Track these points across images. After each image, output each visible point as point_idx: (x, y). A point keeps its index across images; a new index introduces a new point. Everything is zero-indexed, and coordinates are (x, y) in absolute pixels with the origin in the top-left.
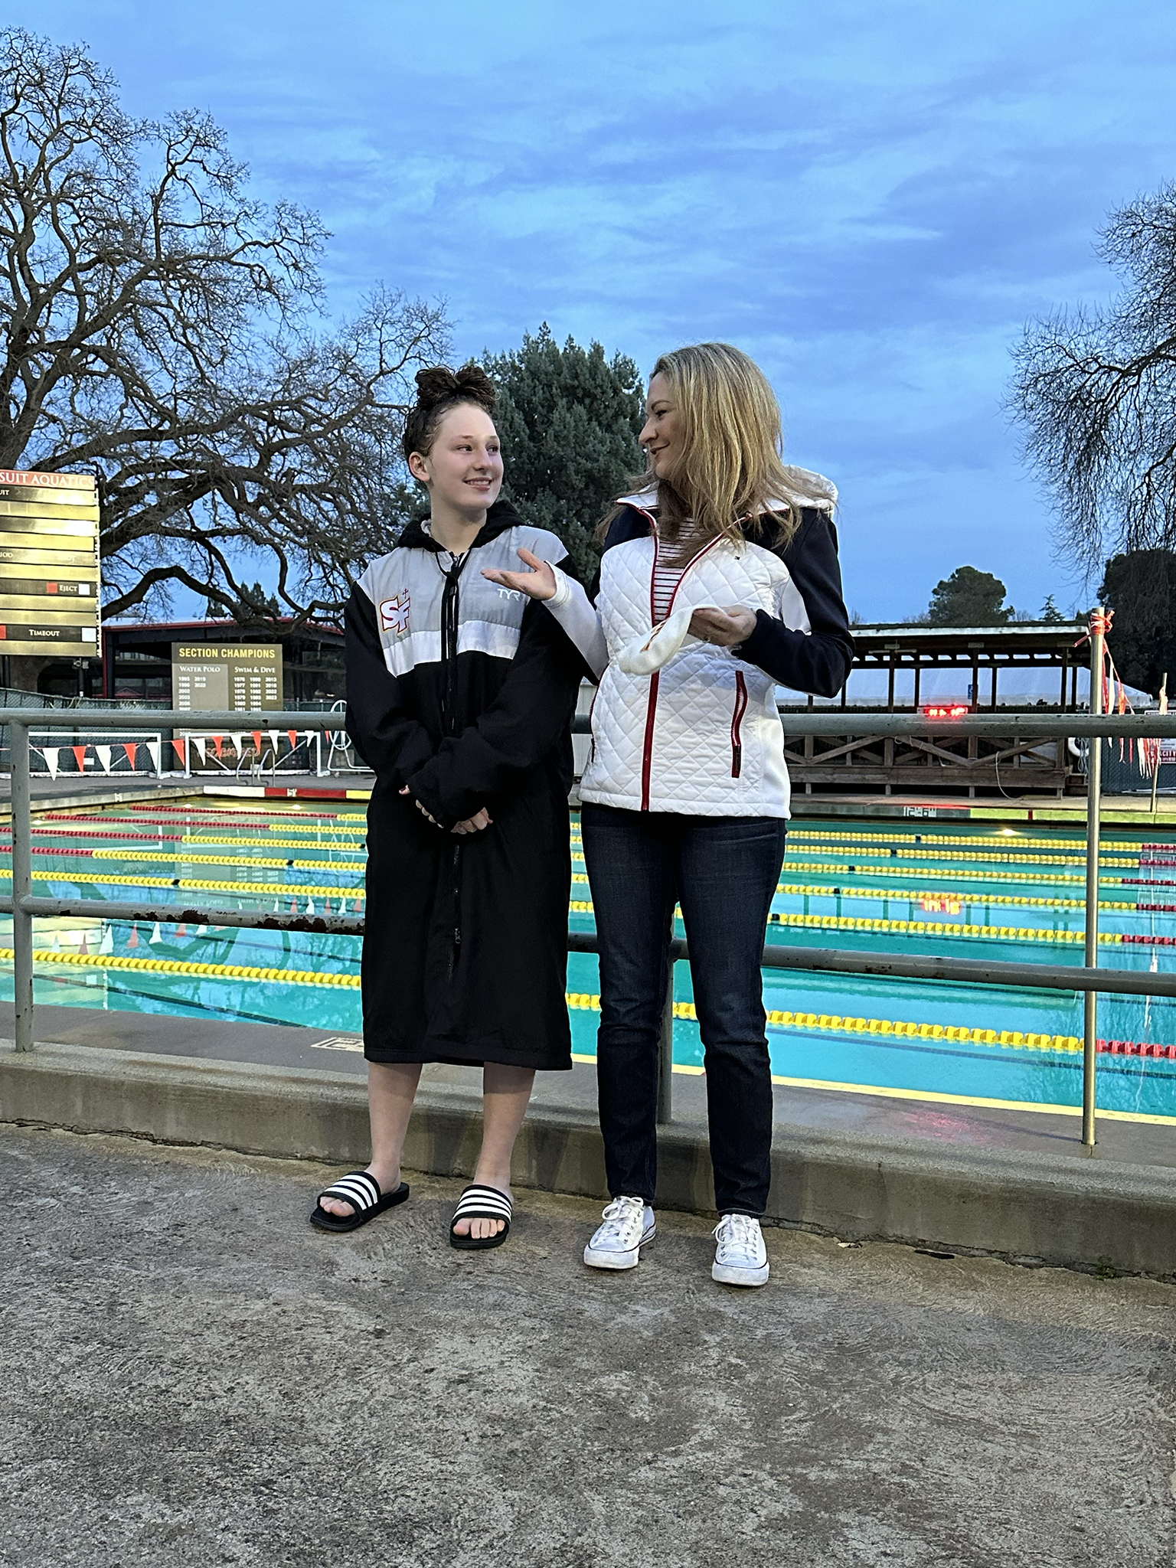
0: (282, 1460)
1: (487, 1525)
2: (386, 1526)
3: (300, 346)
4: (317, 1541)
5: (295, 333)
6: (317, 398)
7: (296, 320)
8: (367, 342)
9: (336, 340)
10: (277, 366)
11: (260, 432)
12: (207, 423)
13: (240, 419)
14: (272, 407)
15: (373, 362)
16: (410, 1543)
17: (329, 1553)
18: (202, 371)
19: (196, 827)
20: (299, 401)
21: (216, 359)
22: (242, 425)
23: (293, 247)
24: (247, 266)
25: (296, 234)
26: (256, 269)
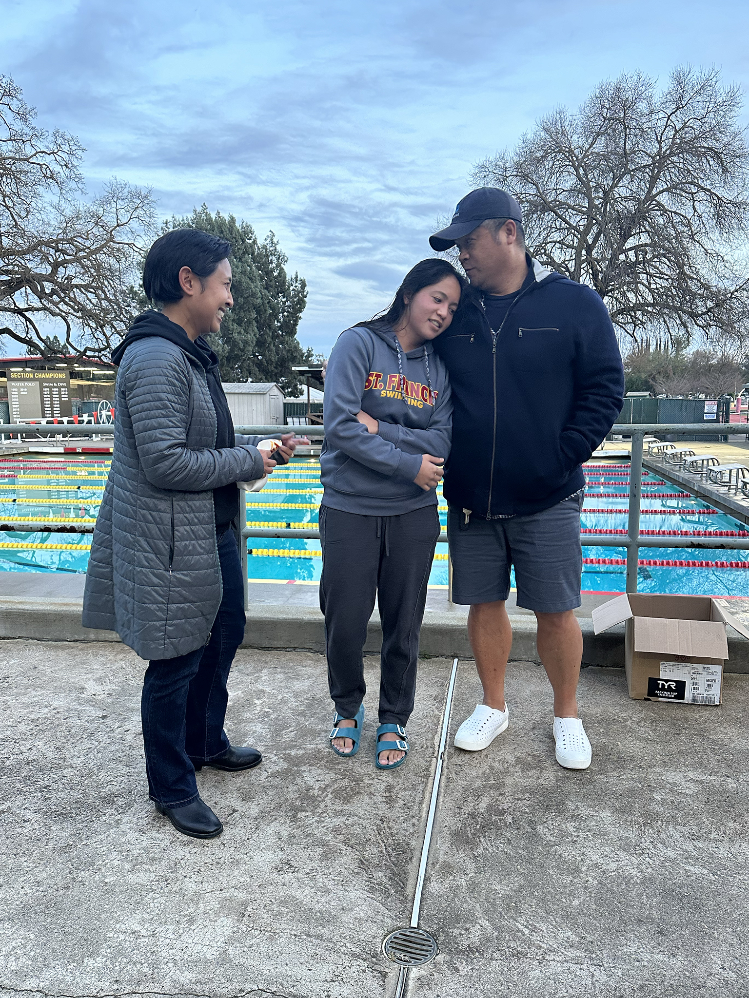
2: (101, 798)
3: (71, 209)
4: (69, 808)
5: (68, 202)
6: (82, 238)
7: (68, 195)
8: (109, 209)
9: (92, 207)
10: (59, 220)
11: (51, 255)
12: (20, 250)
13: (39, 248)
14: (57, 242)
15: (113, 220)
16: (112, 804)
17: (74, 813)
18: (15, 221)
20: (72, 239)
21: (23, 215)
22: (40, 252)
23: (65, 156)
24: (39, 164)
25: (66, 148)
26: (44, 166)
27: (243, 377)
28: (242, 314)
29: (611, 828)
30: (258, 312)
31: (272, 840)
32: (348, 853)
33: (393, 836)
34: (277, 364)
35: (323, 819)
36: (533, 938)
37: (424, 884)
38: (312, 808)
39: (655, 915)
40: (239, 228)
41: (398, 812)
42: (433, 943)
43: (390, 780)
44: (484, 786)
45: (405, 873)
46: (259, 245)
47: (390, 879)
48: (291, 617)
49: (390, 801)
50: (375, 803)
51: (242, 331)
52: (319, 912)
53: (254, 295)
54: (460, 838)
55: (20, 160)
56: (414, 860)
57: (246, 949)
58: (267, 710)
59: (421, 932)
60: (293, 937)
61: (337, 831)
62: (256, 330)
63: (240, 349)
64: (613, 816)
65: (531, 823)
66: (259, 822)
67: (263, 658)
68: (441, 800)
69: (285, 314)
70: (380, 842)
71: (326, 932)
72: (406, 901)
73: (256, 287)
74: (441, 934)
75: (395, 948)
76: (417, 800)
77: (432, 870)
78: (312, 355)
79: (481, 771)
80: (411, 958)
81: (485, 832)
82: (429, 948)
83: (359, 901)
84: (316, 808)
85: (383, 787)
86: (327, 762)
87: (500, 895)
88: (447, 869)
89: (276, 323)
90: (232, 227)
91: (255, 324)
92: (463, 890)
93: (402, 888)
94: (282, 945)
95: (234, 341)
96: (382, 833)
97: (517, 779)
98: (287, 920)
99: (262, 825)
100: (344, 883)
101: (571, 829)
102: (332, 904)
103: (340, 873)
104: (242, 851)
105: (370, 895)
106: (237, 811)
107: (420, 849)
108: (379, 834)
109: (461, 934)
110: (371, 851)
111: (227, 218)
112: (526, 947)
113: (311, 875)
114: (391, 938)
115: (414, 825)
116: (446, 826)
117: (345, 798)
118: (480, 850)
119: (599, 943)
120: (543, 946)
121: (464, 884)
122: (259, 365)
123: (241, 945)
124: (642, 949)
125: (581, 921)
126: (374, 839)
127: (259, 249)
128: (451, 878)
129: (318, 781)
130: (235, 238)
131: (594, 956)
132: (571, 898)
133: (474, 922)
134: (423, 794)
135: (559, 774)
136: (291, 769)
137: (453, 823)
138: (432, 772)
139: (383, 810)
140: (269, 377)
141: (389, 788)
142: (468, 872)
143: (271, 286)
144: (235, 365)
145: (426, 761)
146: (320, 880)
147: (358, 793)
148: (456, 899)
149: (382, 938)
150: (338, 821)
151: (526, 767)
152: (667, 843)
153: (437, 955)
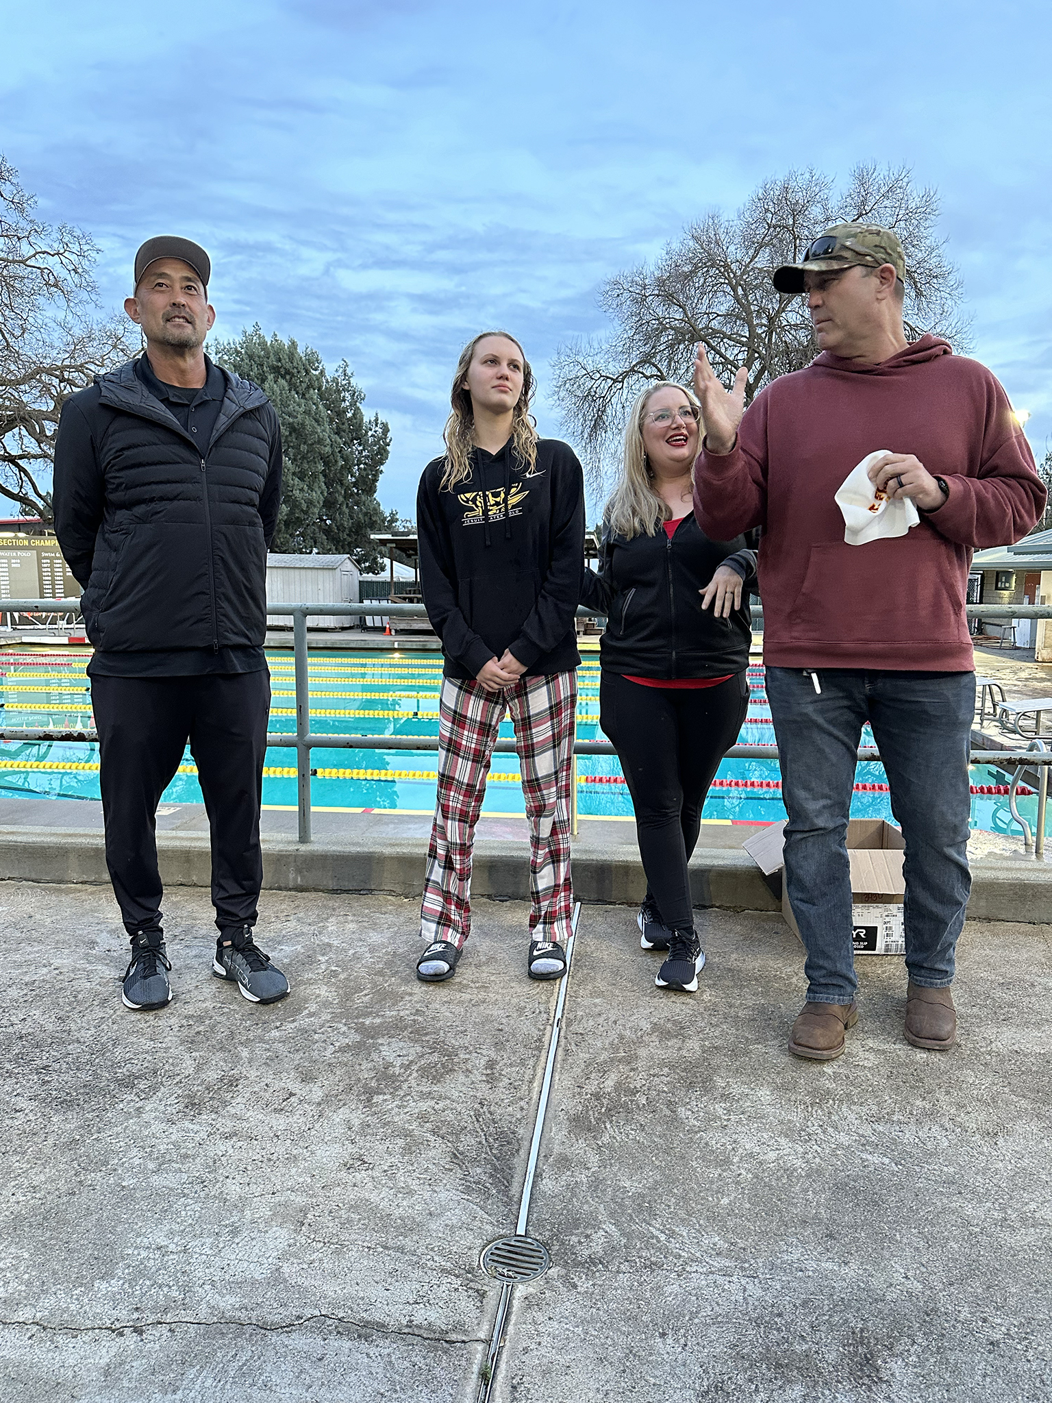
0: (56, 1054)
1: (179, 1072)
2: (117, 1081)
3: (82, 327)
4: (75, 1094)
5: (77, 318)
6: (95, 364)
7: (78, 309)
8: (131, 327)
9: (109, 325)
10: (65, 340)
11: (54, 386)
12: (13, 378)
13: (38, 377)
14: (62, 369)
15: (136, 342)
16: (132, 1087)
17: (82, 1099)
18: (7, 341)
19: (17, 666)
20: (82, 365)
21: (18, 332)
22: (39, 381)
23: (73, 257)
24: (39, 268)
25: (75, 248)
26: (46, 271)
27: (306, 548)
28: (306, 466)
29: (771, 1110)
30: (326, 464)
31: (341, 1130)
32: (437, 1145)
33: (495, 1124)
34: (351, 531)
35: (405, 1104)
36: (671, 1246)
37: (534, 1182)
38: (392, 1090)
39: (824, 1214)
40: (301, 355)
41: (502, 1093)
42: (544, 1254)
43: (493, 1055)
44: (612, 1060)
45: (510, 1169)
46: (328, 377)
47: (491, 1176)
48: (366, 850)
49: (492, 1080)
50: (473, 1083)
51: (306, 488)
52: (400, 1218)
53: (320, 441)
54: (580, 1124)
55: (14, 262)
56: (522, 1152)
57: (305, 1266)
58: (334, 968)
59: (529, 1240)
60: (366, 1250)
61: (423, 1118)
62: (324, 487)
63: (302, 510)
64: (773, 1094)
65: (669, 1103)
66: (323, 1109)
67: (331, 903)
68: (557, 1078)
69: (362, 466)
70: (479, 1130)
71: (408, 1243)
72: (511, 1204)
73: (324, 431)
74: (555, 1242)
75: (497, 1261)
76: (527, 1078)
77: (544, 1164)
78: (397, 519)
79: (607, 1041)
80: (517, 1273)
81: (612, 1116)
82: (539, 1261)
83: (451, 1203)
84: (397, 1090)
85: (483, 1062)
86: (411, 1033)
87: (630, 1194)
88: (564, 1162)
89: (349, 478)
90: (293, 354)
91: (322, 478)
92: (584, 1189)
93: (506, 1187)
94: (352, 1260)
95: (295, 500)
96: (481, 1120)
97: (652, 1050)
98: (359, 1229)
99: (328, 1113)
100: (432, 1183)
101: (720, 1112)
102: (417, 1208)
103: (426, 1170)
104: (301, 1144)
105: (466, 1197)
106: (295, 1095)
107: (529, 1138)
108: (478, 1121)
109: (580, 1243)
110: (467, 1142)
111: (287, 343)
112: (662, 1256)
113: (390, 1173)
114: (491, 1249)
115: (522, 1109)
116: (562, 1110)
117: (434, 1077)
118: (606, 1139)
119: (753, 1250)
120: (683, 1254)
121: (585, 1180)
122: (327, 531)
123: (299, 1261)
124: (806, 1256)
125: (730, 1224)
126: (470, 1127)
127: (327, 382)
128: (569, 1173)
129: (399, 1056)
130: (297, 368)
131: (747, 1265)
132: (719, 1195)
133: (597, 1227)
134: (535, 1071)
135: (706, 1043)
136: (365, 1042)
137: (571, 1105)
138: (546, 1043)
139: (483, 1091)
140: (340, 547)
141: (491, 1064)
142: (589, 1165)
143: (344, 431)
144: (296, 531)
145: (539, 1030)
146: (401, 1179)
147: (451, 1070)
148: (574, 1200)
149: (479, 1249)
150: (424, 1106)
151: (665, 1035)
152: (840, 1128)
153: (549, 1268)
